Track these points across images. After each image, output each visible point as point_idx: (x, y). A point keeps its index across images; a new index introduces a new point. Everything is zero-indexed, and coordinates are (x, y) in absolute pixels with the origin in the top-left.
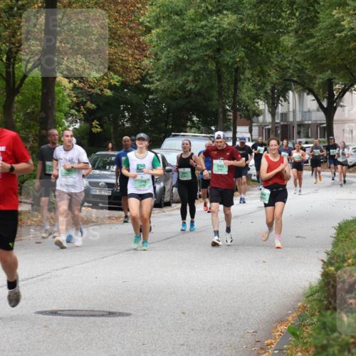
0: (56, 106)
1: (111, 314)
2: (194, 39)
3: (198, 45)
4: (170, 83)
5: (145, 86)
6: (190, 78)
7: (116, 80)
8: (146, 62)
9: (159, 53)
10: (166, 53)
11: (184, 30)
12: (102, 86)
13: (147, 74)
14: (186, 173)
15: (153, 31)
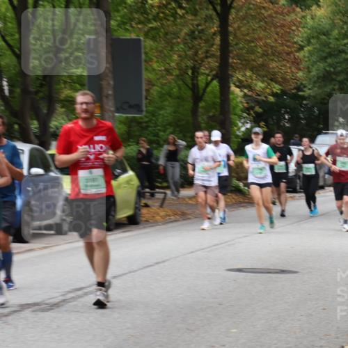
0: (231, 109)
1: (283, 272)
2: (338, 55)
3: (342, 60)
4: (320, 91)
5: (301, 93)
6: (337, 87)
7: (277, 88)
8: (300, 74)
9: (311, 67)
10: (316, 66)
11: (329, 48)
12: (266, 95)
13: (302, 84)
14: (310, 168)
15: (306, 49)
